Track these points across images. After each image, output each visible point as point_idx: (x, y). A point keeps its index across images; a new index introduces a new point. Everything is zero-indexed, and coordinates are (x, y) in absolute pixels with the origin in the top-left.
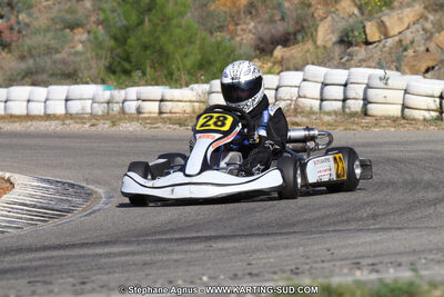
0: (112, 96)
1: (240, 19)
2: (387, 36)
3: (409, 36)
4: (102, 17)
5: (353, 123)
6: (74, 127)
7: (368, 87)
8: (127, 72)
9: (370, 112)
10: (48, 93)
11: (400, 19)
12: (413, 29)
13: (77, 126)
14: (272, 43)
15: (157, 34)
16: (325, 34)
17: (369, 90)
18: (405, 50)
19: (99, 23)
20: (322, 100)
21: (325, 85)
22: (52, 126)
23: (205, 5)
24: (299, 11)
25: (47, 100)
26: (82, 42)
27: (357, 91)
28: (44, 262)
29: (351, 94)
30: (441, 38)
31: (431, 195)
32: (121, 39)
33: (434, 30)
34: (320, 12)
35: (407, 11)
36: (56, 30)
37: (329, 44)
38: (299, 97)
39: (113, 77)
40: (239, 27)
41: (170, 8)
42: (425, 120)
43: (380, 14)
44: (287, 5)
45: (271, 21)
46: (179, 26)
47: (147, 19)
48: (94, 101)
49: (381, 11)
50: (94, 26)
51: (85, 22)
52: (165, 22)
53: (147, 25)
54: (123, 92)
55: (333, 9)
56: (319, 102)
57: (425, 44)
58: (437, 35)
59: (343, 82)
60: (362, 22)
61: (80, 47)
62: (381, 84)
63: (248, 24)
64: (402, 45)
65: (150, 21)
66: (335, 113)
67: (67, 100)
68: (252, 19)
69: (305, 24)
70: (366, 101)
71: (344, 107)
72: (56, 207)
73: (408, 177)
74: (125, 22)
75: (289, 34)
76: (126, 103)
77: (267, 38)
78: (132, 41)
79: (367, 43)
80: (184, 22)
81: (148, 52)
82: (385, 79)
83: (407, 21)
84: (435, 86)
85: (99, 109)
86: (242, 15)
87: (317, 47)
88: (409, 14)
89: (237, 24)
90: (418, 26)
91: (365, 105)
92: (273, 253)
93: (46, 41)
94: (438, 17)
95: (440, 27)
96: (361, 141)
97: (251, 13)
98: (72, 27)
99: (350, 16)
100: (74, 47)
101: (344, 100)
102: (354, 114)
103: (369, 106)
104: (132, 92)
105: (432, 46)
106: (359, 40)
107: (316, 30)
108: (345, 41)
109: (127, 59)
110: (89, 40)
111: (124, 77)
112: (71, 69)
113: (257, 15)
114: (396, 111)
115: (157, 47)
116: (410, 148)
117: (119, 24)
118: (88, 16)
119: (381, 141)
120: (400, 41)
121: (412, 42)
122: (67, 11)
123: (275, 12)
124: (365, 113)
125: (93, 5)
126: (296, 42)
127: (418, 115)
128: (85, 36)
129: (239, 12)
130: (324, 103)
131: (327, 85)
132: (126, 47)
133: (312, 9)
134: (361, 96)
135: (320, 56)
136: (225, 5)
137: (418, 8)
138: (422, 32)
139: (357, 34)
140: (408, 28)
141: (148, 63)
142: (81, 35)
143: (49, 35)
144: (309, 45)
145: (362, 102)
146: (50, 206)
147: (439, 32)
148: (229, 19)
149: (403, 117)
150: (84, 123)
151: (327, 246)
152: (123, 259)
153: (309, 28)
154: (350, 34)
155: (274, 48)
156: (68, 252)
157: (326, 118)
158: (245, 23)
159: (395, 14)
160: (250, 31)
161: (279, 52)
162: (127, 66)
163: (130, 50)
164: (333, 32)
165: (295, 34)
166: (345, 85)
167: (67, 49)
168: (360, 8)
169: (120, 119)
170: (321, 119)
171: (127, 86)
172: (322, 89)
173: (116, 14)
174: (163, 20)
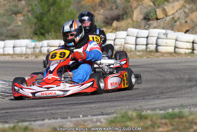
0: (35, 45)
1: (96, 9)
2: (167, 16)
3: (177, 15)
4: (30, 8)
5: (151, 55)
6: (18, 59)
7: (158, 38)
8: (43, 34)
9: (159, 50)
10: (5, 44)
11: (173, 7)
12: (179, 12)
13: (19, 58)
14: (112, 20)
15: (57, 16)
16: (137, 15)
17: (159, 40)
18: (176, 22)
19: (29, 11)
20: (136, 45)
21: (137, 37)
22: (7, 58)
23: (79, 2)
24: (125, 4)
25: (4, 47)
26: (21, 21)
27: (153, 40)
28: (3, 115)
29: (150, 42)
30: (192, 16)
31: (189, 84)
32: (40, 18)
33: (189, 12)
34: (135, 5)
35: (176, 3)
36: (8, 15)
37: (139, 20)
38: (125, 43)
39: (36, 36)
40: (96, 13)
41: (63, 4)
42: (185, 53)
43: (163, 5)
44: (118, 1)
45: (111, 9)
46: (67, 12)
47: (52, 9)
48: (27, 47)
49: (164, 4)
50: (26, 13)
51: (22, 11)
52: (60, 11)
53: (52, 12)
54: (40, 43)
55: (141, 3)
56: (134, 46)
57: (185, 19)
58: (190, 15)
59: (146, 36)
60: (155, 9)
61: (20, 23)
62: (164, 37)
63: (100, 11)
64: (174, 20)
65: (53, 10)
66: (143, 51)
67: (14, 47)
68: (102, 8)
69: (127, 11)
70: (157, 45)
71: (147, 48)
72: (9, 92)
73: (178, 77)
74: (41, 11)
75: (119, 15)
76: (42, 48)
77: (109, 17)
78: (45, 19)
79: (157, 19)
80: (69, 10)
81: (53, 25)
82: (166, 34)
83: (176, 8)
84: (190, 37)
85: (29, 51)
86: (97, 7)
87: (133, 21)
88: (177, 5)
89: (95, 11)
90: (182, 11)
91: (156, 47)
92: (114, 108)
93: (3, 20)
94: (191, 6)
95: (192, 11)
96: (155, 62)
97: (101, 6)
98: (16, 13)
99: (149, 6)
100: (17, 23)
101: (147, 45)
102: (151, 51)
103: (159, 47)
104: (45, 43)
105: (188, 20)
106: (153, 18)
107: (133, 14)
108: (147, 18)
109: (43, 28)
110: (24, 20)
111: (41, 37)
112: (15, 34)
113: (105, 7)
114: (171, 49)
115: (57, 22)
116: (178, 65)
117: (38, 12)
118: (23, 8)
119: (165, 62)
120: (173, 18)
121: (179, 18)
122: (13, 6)
123: (113, 5)
124: (157, 51)
125: (26, 3)
126: (123, 19)
127: (182, 51)
128: (22, 18)
129: (96, 5)
130: (137, 46)
131: (138, 37)
132: (42, 22)
133: (131, 3)
134: (155, 42)
135: (135, 25)
136: (89, 2)
137: (181, 2)
138: (183, 13)
139: (152, 14)
140: (177, 11)
141: (53, 30)
142: (20, 17)
143: (5, 17)
144: (129, 21)
145: (155, 46)
146: (6, 92)
147: (192, 13)
148: (91, 9)
149: (175, 52)
150: (22, 57)
151: (139, 105)
152: (42, 112)
153: (129, 12)
154: (149, 15)
155: (113, 22)
156: (15, 110)
157: (138, 53)
158: (99, 10)
159: (170, 5)
160: (101, 14)
161: (115, 24)
162: (43, 31)
163: (44, 24)
164: (141, 14)
165: (123, 15)
166: (147, 38)
167: (13, 24)
168: (154, 3)
169: (39, 55)
170: (136, 54)
171: (43, 40)
172: (136, 40)
173: (37, 7)
174: (59, 10)
